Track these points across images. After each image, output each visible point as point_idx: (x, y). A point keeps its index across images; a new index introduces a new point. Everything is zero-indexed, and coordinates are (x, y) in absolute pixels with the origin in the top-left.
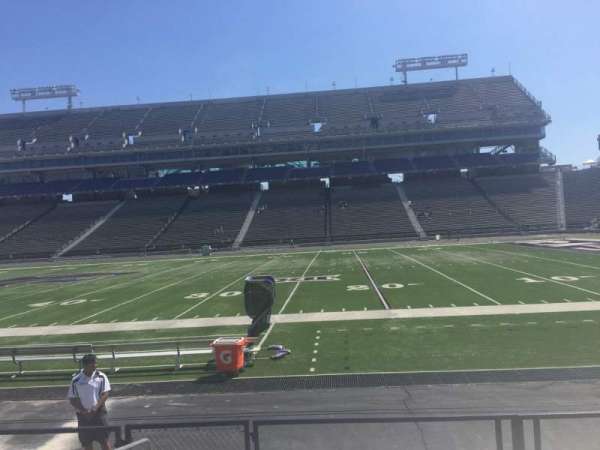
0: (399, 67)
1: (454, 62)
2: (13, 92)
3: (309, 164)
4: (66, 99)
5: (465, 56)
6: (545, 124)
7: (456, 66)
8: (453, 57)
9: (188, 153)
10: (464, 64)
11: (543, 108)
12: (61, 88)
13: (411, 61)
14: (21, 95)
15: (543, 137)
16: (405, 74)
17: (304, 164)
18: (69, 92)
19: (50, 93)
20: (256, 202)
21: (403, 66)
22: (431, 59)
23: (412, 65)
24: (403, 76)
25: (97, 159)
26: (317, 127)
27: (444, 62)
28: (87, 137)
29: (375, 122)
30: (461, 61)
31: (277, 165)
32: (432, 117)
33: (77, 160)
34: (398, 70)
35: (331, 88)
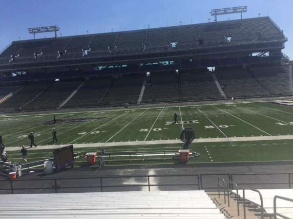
0: (213, 13)
1: (241, 10)
2: (29, 29)
3: (169, 63)
4: (54, 33)
5: (246, 7)
6: (285, 41)
7: (241, 12)
8: (240, 8)
9: (113, 59)
10: (246, 11)
11: (284, 33)
12: (52, 27)
13: (219, 10)
14: (33, 31)
15: (284, 48)
16: (216, 17)
17: (167, 62)
18: (55, 29)
19: (47, 30)
20: (145, 82)
21: (215, 13)
22: (229, 9)
23: (219, 12)
24: (215, 18)
25: (71, 62)
26: (174, 45)
27: (235, 10)
28: (66, 51)
29: (201, 41)
30: (244, 9)
31: (154, 63)
32: (229, 39)
33: (62, 63)
34: (212, 15)
35: (179, 25)
